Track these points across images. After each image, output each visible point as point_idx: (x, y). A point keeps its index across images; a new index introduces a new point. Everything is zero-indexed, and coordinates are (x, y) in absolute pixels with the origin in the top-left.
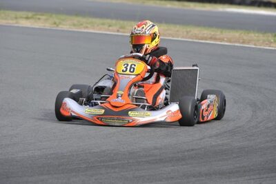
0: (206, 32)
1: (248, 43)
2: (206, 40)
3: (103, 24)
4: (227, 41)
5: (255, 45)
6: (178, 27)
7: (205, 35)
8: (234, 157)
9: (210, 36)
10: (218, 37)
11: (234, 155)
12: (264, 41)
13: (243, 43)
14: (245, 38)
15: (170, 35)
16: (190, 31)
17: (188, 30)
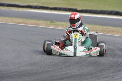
0: (20, 20)
1: (39, 25)
2: (20, 24)
4: (30, 24)
5: (42, 26)
6: (8, 18)
7: (20, 22)
9: (22, 22)
10: (26, 22)
11: (34, 74)
12: (46, 24)
13: (37, 25)
14: (37, 23)
15: (4, 22)
16: (13, 20)
17: (12, 19)
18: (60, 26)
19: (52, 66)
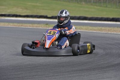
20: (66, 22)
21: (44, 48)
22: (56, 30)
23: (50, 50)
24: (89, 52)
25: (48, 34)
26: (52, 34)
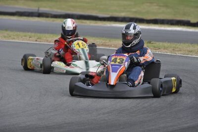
0: (99, 41)
2: (99, 46)
3: (25, 36)
4: (114, 47)
8: (122, 129)
9: (101, 43)
10: (107, 44)
11: (121, 127)
18: (162, 50)
19: (150, 113)
20: (135, 42)
21: (107, 85)
22: (125, 56)
23: (116, 89)
24: (174, 90)
25: (113, 63)
26: (118, 63)
